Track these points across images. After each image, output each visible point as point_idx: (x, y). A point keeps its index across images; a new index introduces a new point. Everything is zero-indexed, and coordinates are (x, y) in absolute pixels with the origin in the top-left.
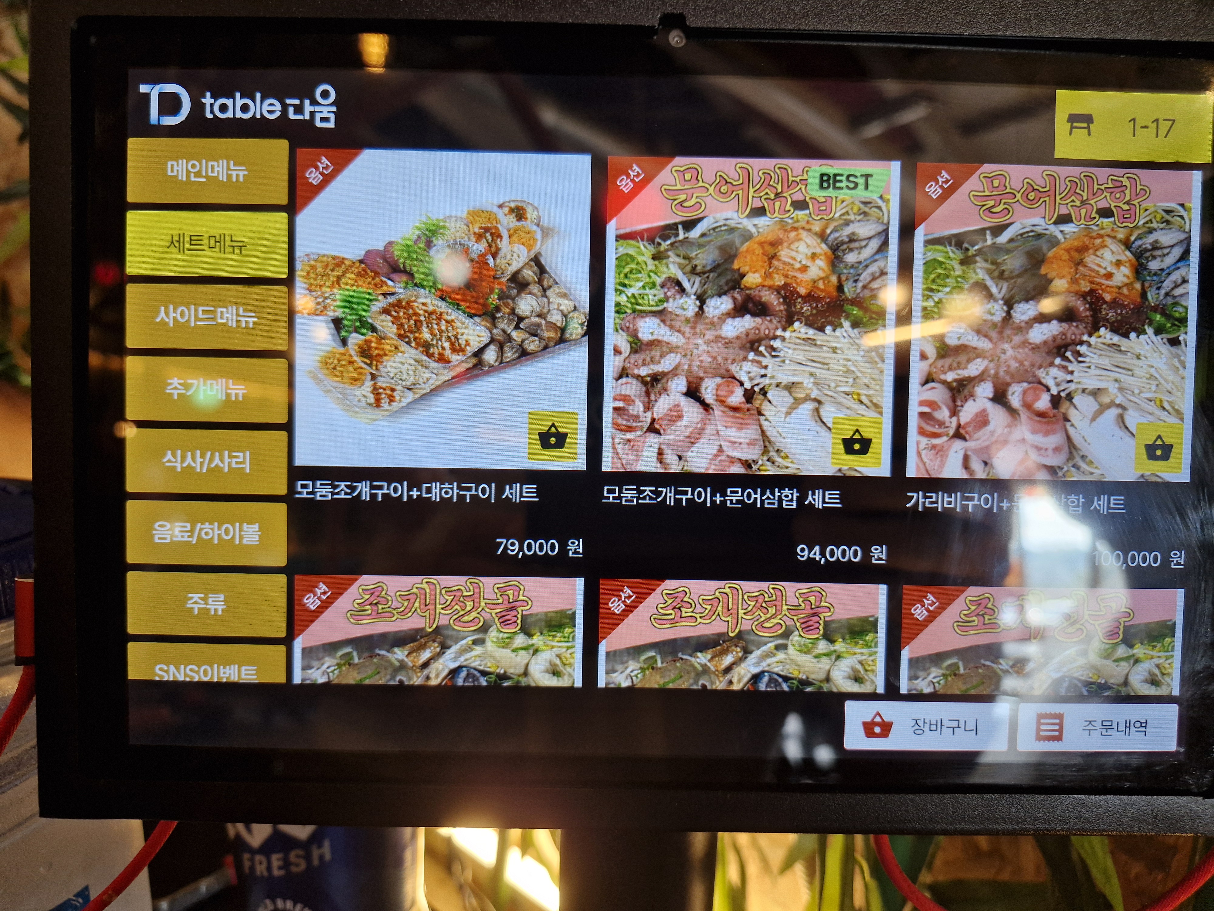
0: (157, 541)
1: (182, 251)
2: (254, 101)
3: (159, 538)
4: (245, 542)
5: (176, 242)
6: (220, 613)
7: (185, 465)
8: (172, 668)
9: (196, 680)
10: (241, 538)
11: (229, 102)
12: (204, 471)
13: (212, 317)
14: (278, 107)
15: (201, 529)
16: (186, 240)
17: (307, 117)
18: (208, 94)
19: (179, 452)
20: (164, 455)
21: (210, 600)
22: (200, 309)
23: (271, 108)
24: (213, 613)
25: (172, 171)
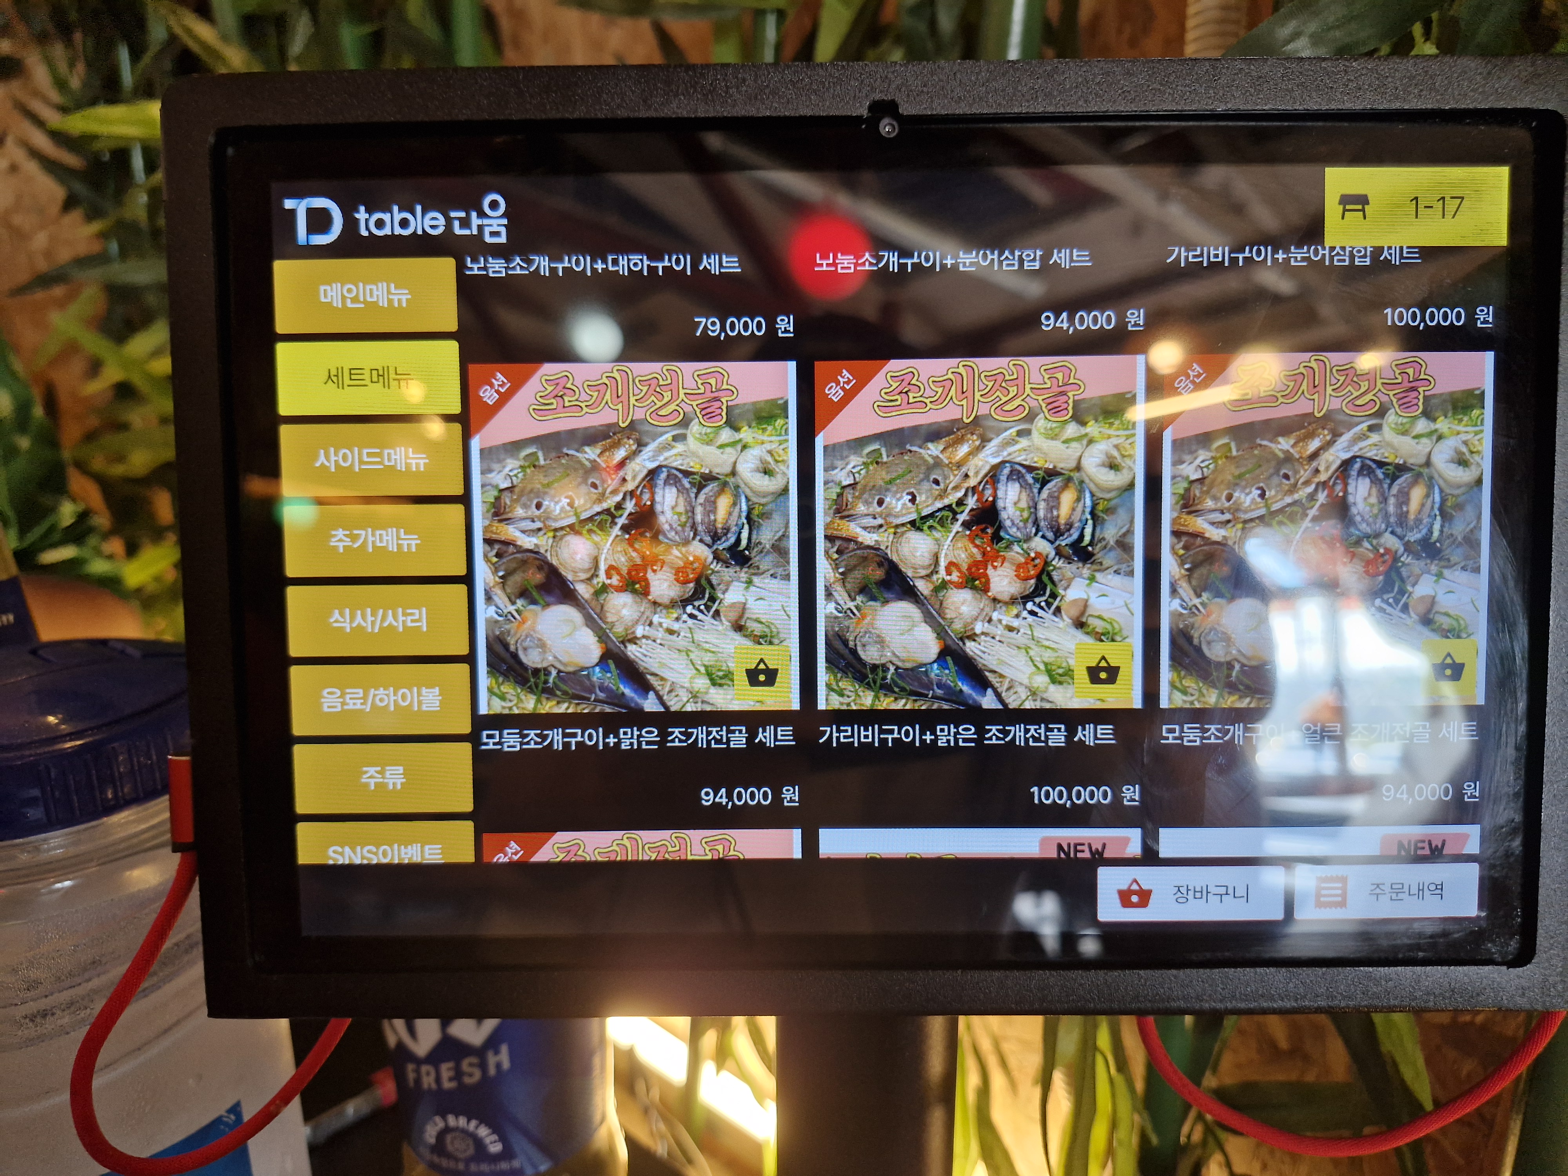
0: (326, 709)
1: (341, 386)
2: (414, 214)
3: (329, 707)
4: (424, 708)
5: (334, 377)
6: (399, 787)
7: (354, 625)
8: (347, 849)
9: (375, 862)
10: (420, 703)
11: (386, 217)
12: (376, 631)
13: (378, 460)
14: (442, 221)
15: (375, 696)
16: (345, 375)
17: (475, 232)
18: (362, 209)
19: (347, 611)
20: (330, 614)
21: (388, 773)
22: (365, 451)
23: (434, 223)
24: (391, 787)
25: (326, 296)
